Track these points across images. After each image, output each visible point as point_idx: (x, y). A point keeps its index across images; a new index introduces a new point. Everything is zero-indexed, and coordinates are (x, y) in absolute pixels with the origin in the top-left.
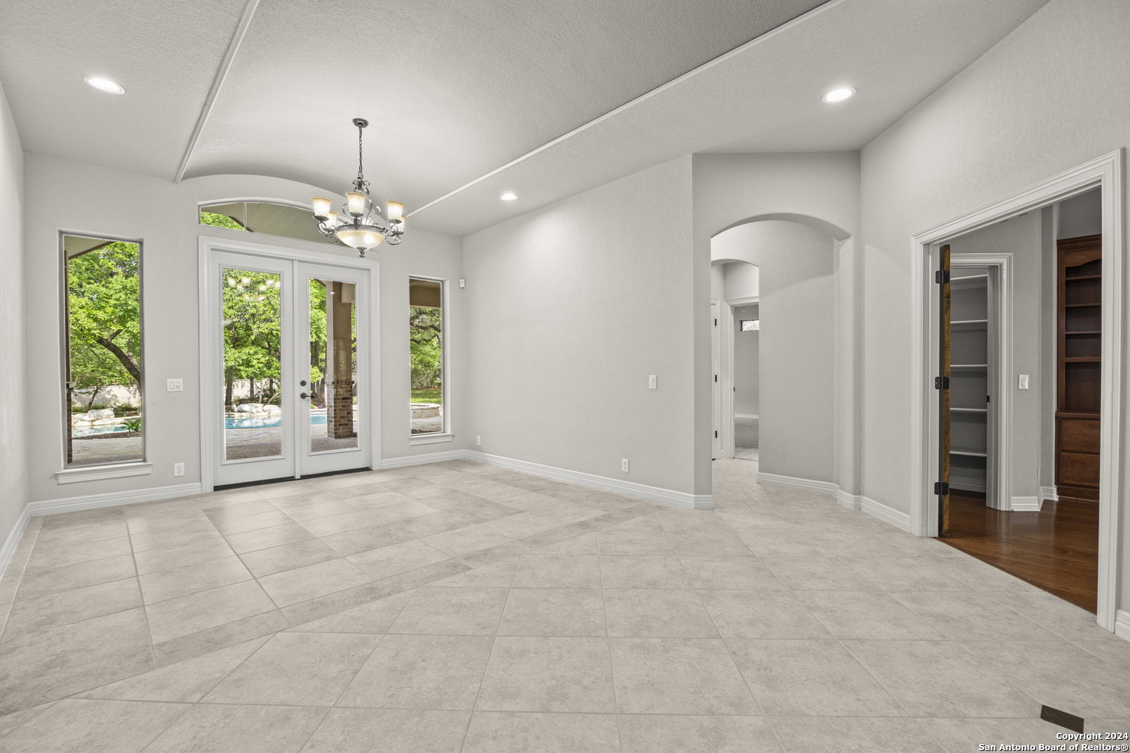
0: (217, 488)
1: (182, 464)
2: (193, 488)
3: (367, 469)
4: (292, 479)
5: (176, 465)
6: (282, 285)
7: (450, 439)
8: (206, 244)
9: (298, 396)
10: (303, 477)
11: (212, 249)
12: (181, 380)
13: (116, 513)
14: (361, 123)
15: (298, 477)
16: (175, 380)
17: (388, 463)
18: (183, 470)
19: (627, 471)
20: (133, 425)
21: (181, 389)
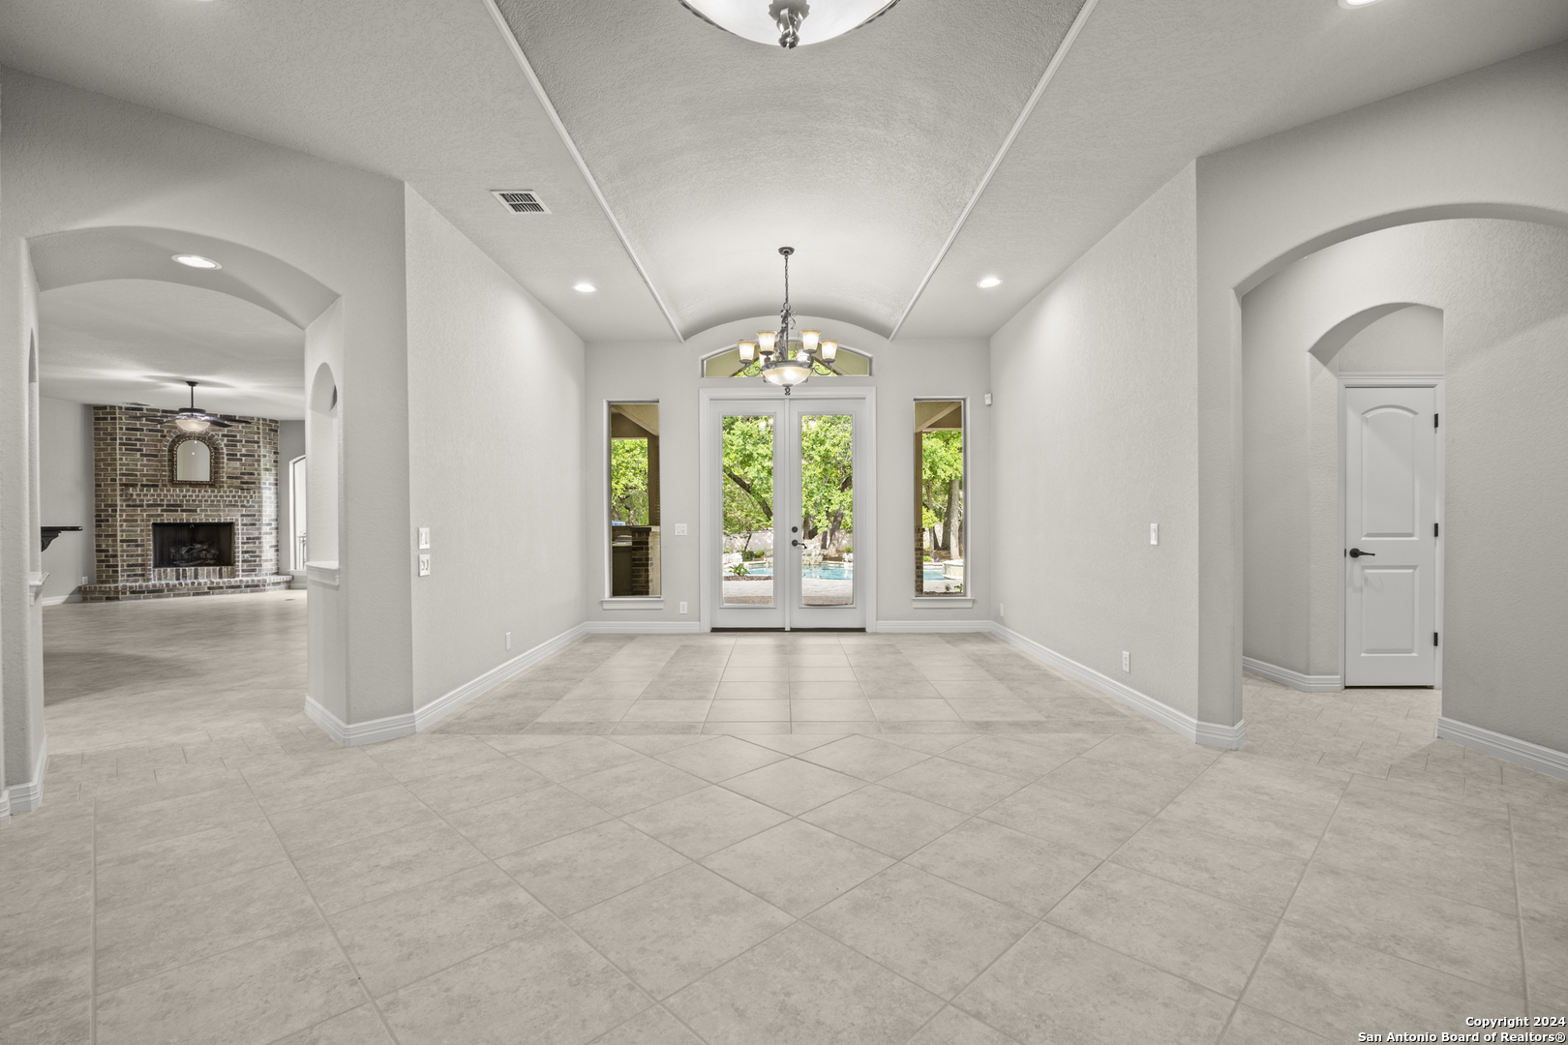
0: (715, 630)
1: (686, 603)
2: (692, 626)
3: (862, 630)
4: (782, 630)
5: (681, 603)
6: (775, 421)
7: (970, 605)
8: (705, 396)
9: (788, 543)
10: (793, 630)
11: (711, 400)
12: (685, 525)
13: (630, 637)
14: (786, 251)
15: (788, 629)
16: (681, 525)
17: (884, 626)
18: (686, 607)
19: (1127, 670)
20: (737, 569)
21: (686, 534)
